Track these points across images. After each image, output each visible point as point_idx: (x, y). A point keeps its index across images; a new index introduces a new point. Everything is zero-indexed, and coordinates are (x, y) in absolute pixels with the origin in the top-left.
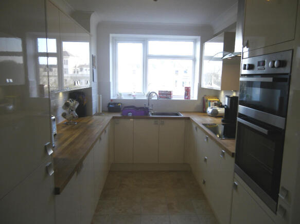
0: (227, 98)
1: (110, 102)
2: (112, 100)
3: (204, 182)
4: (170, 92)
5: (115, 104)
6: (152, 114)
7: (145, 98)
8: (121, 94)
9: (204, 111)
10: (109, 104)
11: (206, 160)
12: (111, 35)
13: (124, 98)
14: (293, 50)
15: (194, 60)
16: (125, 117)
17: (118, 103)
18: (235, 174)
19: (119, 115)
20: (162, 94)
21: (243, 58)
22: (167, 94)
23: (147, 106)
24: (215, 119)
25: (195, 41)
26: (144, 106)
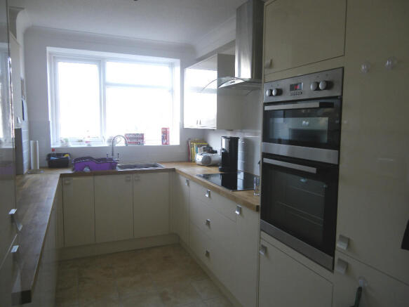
0: (224, 140)
1: (51, 152)
2: (53, 150)
3: (208, 254)
4: (142, 135)
5: (58, 155)
6: (120, 167)
7: (106, 144)
8: (67, 141)
9: (189, 160)
10: (49, 156)
11: (208, 223)
12: (49, 49)
13: (72, 146)
14: (343, 68)
15: (172, 91)
16: (79, 173)
17: (64, 154)
18: (262, 232)
19: (69, 171)
20: (131, 138)
21: (265, 82)
22: (137, 139)
23: (110, 156)
24: (209, 168)
25: (172, 65)
26: (106, 157)
